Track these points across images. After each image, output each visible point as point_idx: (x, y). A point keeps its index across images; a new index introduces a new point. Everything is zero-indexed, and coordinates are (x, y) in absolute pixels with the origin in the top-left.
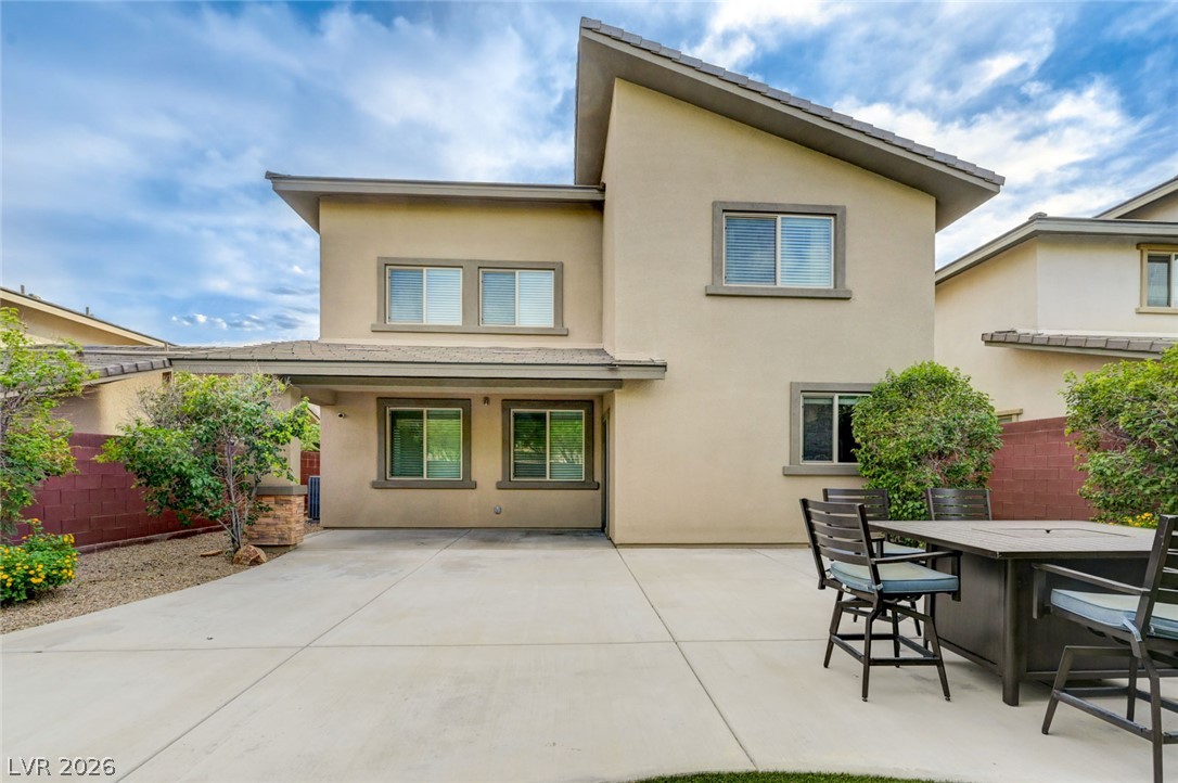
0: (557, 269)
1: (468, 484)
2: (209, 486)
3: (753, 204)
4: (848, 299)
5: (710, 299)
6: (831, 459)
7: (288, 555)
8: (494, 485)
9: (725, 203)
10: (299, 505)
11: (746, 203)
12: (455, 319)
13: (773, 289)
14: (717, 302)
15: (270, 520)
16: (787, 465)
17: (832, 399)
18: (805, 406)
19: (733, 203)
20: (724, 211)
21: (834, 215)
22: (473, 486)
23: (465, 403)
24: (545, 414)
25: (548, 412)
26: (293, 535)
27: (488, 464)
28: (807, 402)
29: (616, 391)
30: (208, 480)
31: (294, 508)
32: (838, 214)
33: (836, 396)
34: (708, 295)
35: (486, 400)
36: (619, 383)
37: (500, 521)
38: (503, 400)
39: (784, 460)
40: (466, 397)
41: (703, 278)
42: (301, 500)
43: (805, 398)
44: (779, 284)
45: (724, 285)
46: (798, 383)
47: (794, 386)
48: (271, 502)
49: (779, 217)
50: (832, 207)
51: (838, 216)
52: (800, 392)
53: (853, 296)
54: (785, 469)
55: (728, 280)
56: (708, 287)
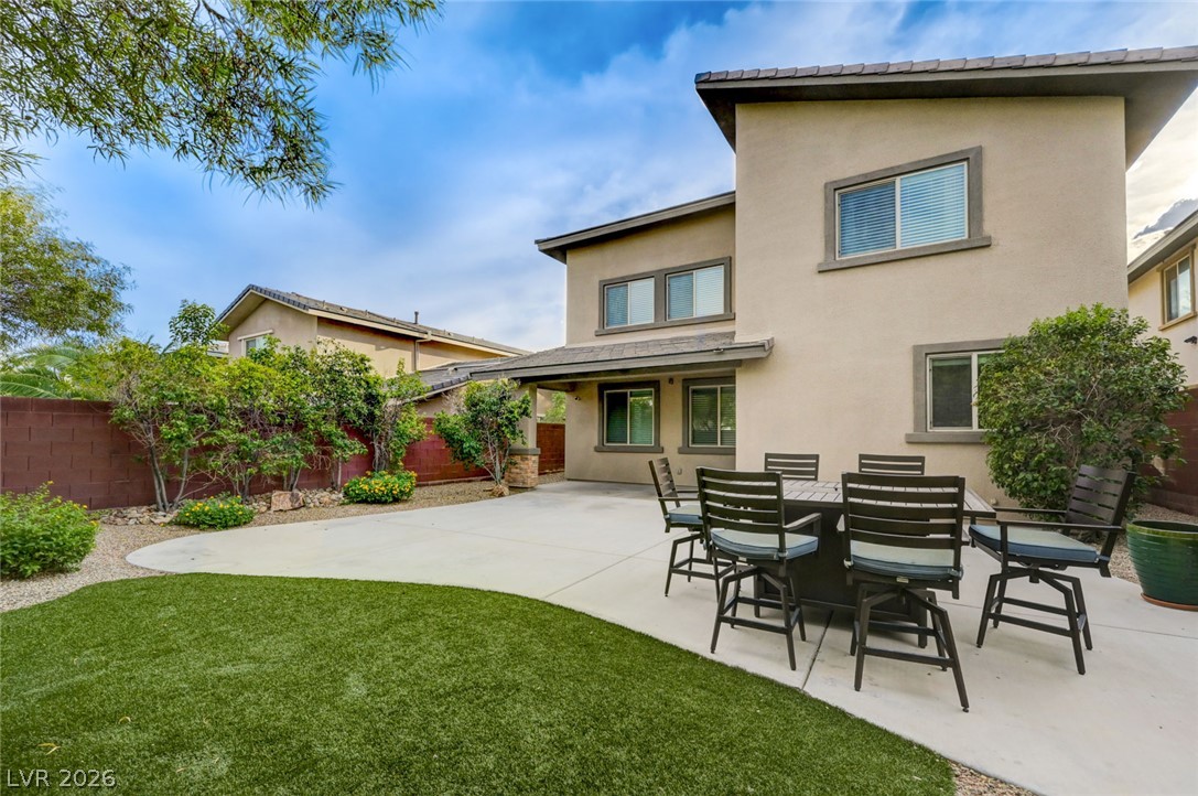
0: (726, 263)
1: (658, 448)
2: (473, 448)
3: (865, 175)
4: (988, 246)
5: (822, 275)
6: (970, 425)
7: (526, 493)
9: (835, 182)
10: (534, 462)
11: (859, 176)
12: (650, 318)
13: (894, 252)
14: (828, 276)
15: (518, 471)
16: (911, 432)
17: (970, 358)
18: (934, 369)
19: (845, 180)
20: (835, 190)
21: (967, 159)
22: (661, 450)
23: (655, 384)
24: (717, 389)
25: (719, 386)
26: (529, 481)
28: (937, 364)
29: (737, 370)
30: (473, 444)
31: (531, 463)
32: (970, 156)
33: (974, 356)
34: (821, 272)
35: (671, 380)
36: (739, 363)
37: (681, 481)
38: (683, 380)
39: (907, 426)
40: (656, 380)
41: (817, 255)
42: (536, 458)
43: (933, 360)
44: (899, 248)
45: (837, 259)
46: (922, 346)
47: (917, 349)
48: (517, 459)
49: (898, 179)
50: (962, 152)
51: (971, 159)
52: (927, 354)
53: (994, 242)
54: (908, 436)
55: (842, 253)
56: (820, 265)
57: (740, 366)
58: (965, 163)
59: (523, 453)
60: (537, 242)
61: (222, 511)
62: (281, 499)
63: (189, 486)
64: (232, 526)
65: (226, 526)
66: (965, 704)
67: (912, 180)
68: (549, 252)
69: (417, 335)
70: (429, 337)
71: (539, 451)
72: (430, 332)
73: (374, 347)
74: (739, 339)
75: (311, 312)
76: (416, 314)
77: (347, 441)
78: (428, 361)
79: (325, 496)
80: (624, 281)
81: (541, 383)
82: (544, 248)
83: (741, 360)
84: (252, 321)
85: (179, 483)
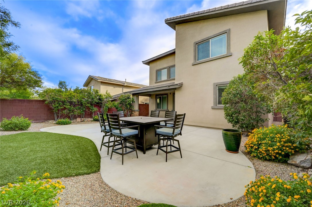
1: (167, 110)
4: (231, 55)
5: (193, 66)
9: (196, 42)
11: (202, 40)
12: (166, 78)
14: (195, 66)
15: (134, 115)
16: (213, 106)
19: (198, 41)
20: (196, 44)
28: (219, 88)
29: (175, 90)
34: (193, 65)
35: (170, 94)
36: (175, 89)
38: (173, 93)
39: (212, 104)
41: (192, 61)
43: (219, 87)
44: (210, 58)
45: (197, 62)
46: (215, 83)
47: (214, 84)
48: (134, 112)
49: (210, 40)
50: (225, 31)
51: (227, 32)
52: (216, 85)
53: (233, 54)
54: (212, 107)
55: (198, 60)
56: (192, 63)
57: (176, 89)
58: (226, 34)
59: (134, 111)
60: (142, 62)
61: (64, 121)
62: (79, 120)
63: (61, 117)
64: (66, 124)
65: (64, 124)
66: (123, 163)
67: (214, 39)
68: (146, 64)
69: (123, 84)
70: (126, 85)
71: (139, 110)
72: (126, 84)
73: (113, 87)
74: (176, 83)
75: (99, 80)
76: (126, 79)
77: (94, 108)
78: (126, 90)
79: (90, 119)
80: (160, 70)
81: (139, 94)
82: (144, 63)
83: (176, 88)
84: (91, 83)
85: (59, 116)
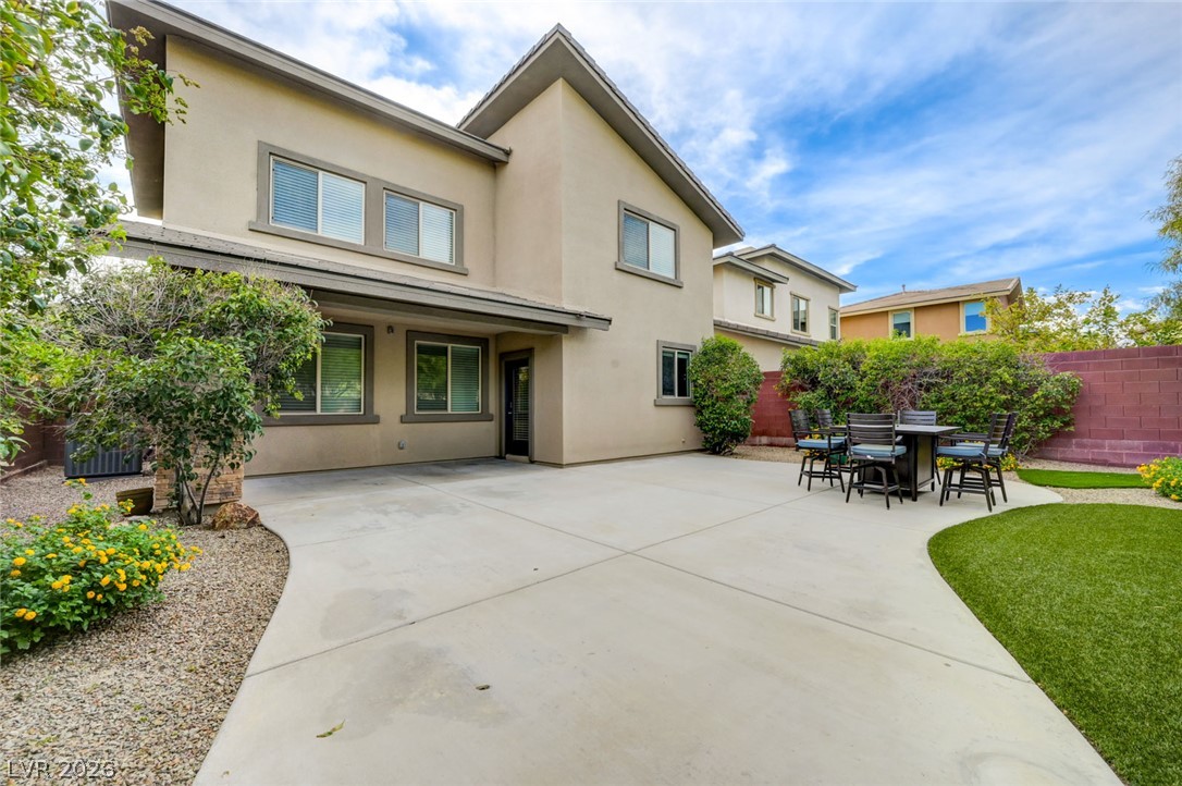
0: (456, 210)
1: (369, 418)
3: (639, 209)
4: (682, 287)
5: (616, 272)
6: (675, 395)
8: (398, 419)
9: (625, 204)
11: (636, 207)
12: (356, 237)
13: (648, 273)
14: (623, 276)
16: (656, 397)
17: (674, 354)
18: (663, 357)
19: (629, 205)
20: (625, 209)
21: (673, 229)
22: (376, 420)
23: (368, 329)
24: (446, 348)
25: (450, 346)
27: (392, 398)
29: (564, 335)
32: (677, 230)
33: (676, 352)
35: (390, 329)
37: (404, 457)
38: (407, 331)
39: (654, 394)
40: (368, 323)
41: (614, 254)
43: (663, 352)
44: (651, 270)
45: (625, 264)
46: (661, 341)
47: (659, 343)
50: (674, 225)
52: (663, 347)
54: (655, 401)
56: (617, 263)
57: (567, 333)
58: (673, 232)
67: (655, 227)
